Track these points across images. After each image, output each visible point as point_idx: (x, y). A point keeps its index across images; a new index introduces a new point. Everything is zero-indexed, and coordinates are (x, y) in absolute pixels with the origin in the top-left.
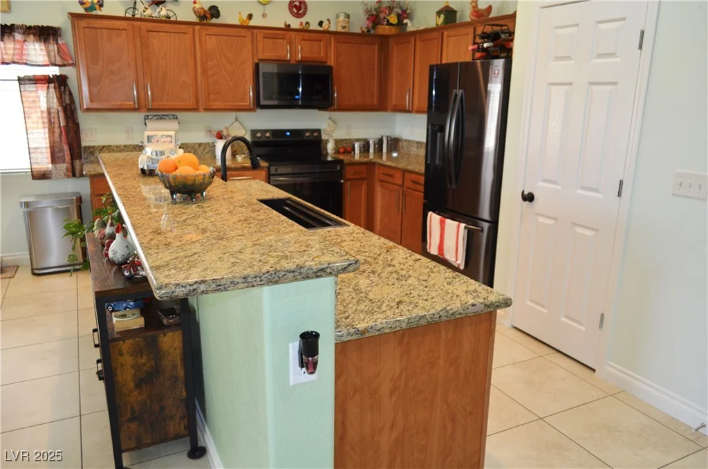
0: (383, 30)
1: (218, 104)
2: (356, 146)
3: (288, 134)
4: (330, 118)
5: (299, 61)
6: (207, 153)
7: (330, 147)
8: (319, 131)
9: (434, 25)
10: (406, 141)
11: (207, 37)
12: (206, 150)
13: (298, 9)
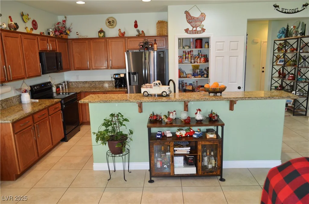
0: (64, 36)
1: (31, 74)
2: (60, 87)
3: (43, 85)
4: (50, 76)
5: (51, 51)
6: (17, 101)
7: (54, 89)
8: (50, 82)
9: (98, 37)
10: (74, 82)
11: (24, 39)
12: (16, 100)
13: (35, 25)
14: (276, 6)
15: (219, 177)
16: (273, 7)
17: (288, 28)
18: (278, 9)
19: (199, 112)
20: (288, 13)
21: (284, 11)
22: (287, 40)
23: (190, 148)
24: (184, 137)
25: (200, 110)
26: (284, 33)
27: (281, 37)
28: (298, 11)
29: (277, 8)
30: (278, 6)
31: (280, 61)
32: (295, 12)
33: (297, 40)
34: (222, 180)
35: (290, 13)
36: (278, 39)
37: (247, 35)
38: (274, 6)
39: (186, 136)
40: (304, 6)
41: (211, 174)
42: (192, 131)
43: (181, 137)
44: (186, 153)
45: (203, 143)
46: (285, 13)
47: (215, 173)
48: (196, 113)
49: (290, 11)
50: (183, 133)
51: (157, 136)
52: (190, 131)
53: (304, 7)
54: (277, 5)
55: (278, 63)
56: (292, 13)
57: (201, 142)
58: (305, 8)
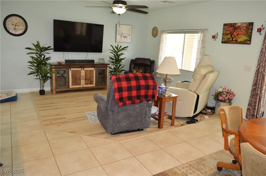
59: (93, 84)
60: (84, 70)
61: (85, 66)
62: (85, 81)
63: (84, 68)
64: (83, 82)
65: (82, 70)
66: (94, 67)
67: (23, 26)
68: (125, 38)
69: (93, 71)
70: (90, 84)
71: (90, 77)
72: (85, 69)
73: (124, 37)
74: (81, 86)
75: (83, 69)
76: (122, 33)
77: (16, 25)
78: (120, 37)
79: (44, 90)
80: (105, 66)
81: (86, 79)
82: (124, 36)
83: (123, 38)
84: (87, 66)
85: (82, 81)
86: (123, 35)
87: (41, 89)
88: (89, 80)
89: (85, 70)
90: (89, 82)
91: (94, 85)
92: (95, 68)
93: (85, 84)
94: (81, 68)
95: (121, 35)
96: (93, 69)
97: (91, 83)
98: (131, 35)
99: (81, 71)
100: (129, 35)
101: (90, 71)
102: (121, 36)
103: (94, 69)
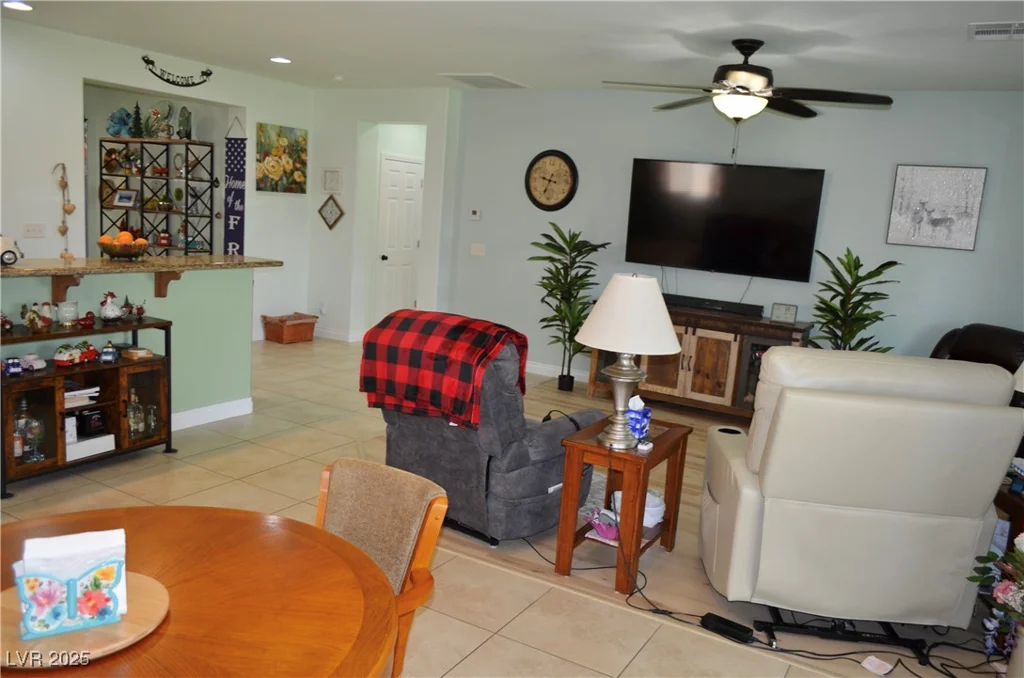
14: (148, 62)
15: (163, 447)
16: (143, 62)
17: (137, 112)
18: (154, 70)
19: (109, 300)
20: (173, 83)
21: (165, 78)
22: (145, 145)
23: (98, 389)
24: (77, 364)
25: (112, 295)
26: (126, 124)
27: (117, 133)
28: (194, 84)
29: (151, 66)
30: (152, 63)
31: (121, 198)
32: (188, 85)
33: (164, 147)
34: (169, 450)
35: (178, 84)
36: (109, 137)
37: (85, 120)
38: (143, 59)
39: (82, 363)
40: (204, 73)
41: (149, 441)
42: (91, 348)
43: (71, 365)
44: (87, 402)
45: (132, 370)
46: (168, 81)
47: (156, 438)
48: (103, 303)
49: (179, 80)
50: (76, 355)
51: (13, 370)
52: (88, 349)
53: (205, 77)
54: (151, 59)
55: (116, 202)
56: (182, 85)
57: (125, 369)
58: (205, 81)
59: (722, 395)
60: (694, 334)
61: (702, 322)
62: (694, 376)
63: (696, 326)
64: (685, 377)
65: (686, 333)
66: (735, 332)
67: (567, 182)
68: (938, 228)
69: (728, 344)
70: (712, 393)
71: (715, 366)
72: (701, 332)
73: (935, 223)
74: (676, 393)
75: (690, 330)
76: (924, 204)
77: (550, 181)
78: (909, 219)
79: (571, 374)
80: (786, 333)
81: (697, 372)
82: (935, 216)
83: (926, 228)
84: (711, 323)
85: (681, 373)
86: (930, 212)
87: (565, 373)
88: (708, 377)
89: (700, 338)
90: (708, 383)
91: (726, 401)
92: (739, 337)
93: (693, 390)
94: (684, 328)
95: (916, 213)
96: (730, 337)
97: (719, 389)
98: (976, 214)
99: (685, 336)
100: (966, 214)
101: (719, 342)
102: (913, 219)
103: (735, 340)
